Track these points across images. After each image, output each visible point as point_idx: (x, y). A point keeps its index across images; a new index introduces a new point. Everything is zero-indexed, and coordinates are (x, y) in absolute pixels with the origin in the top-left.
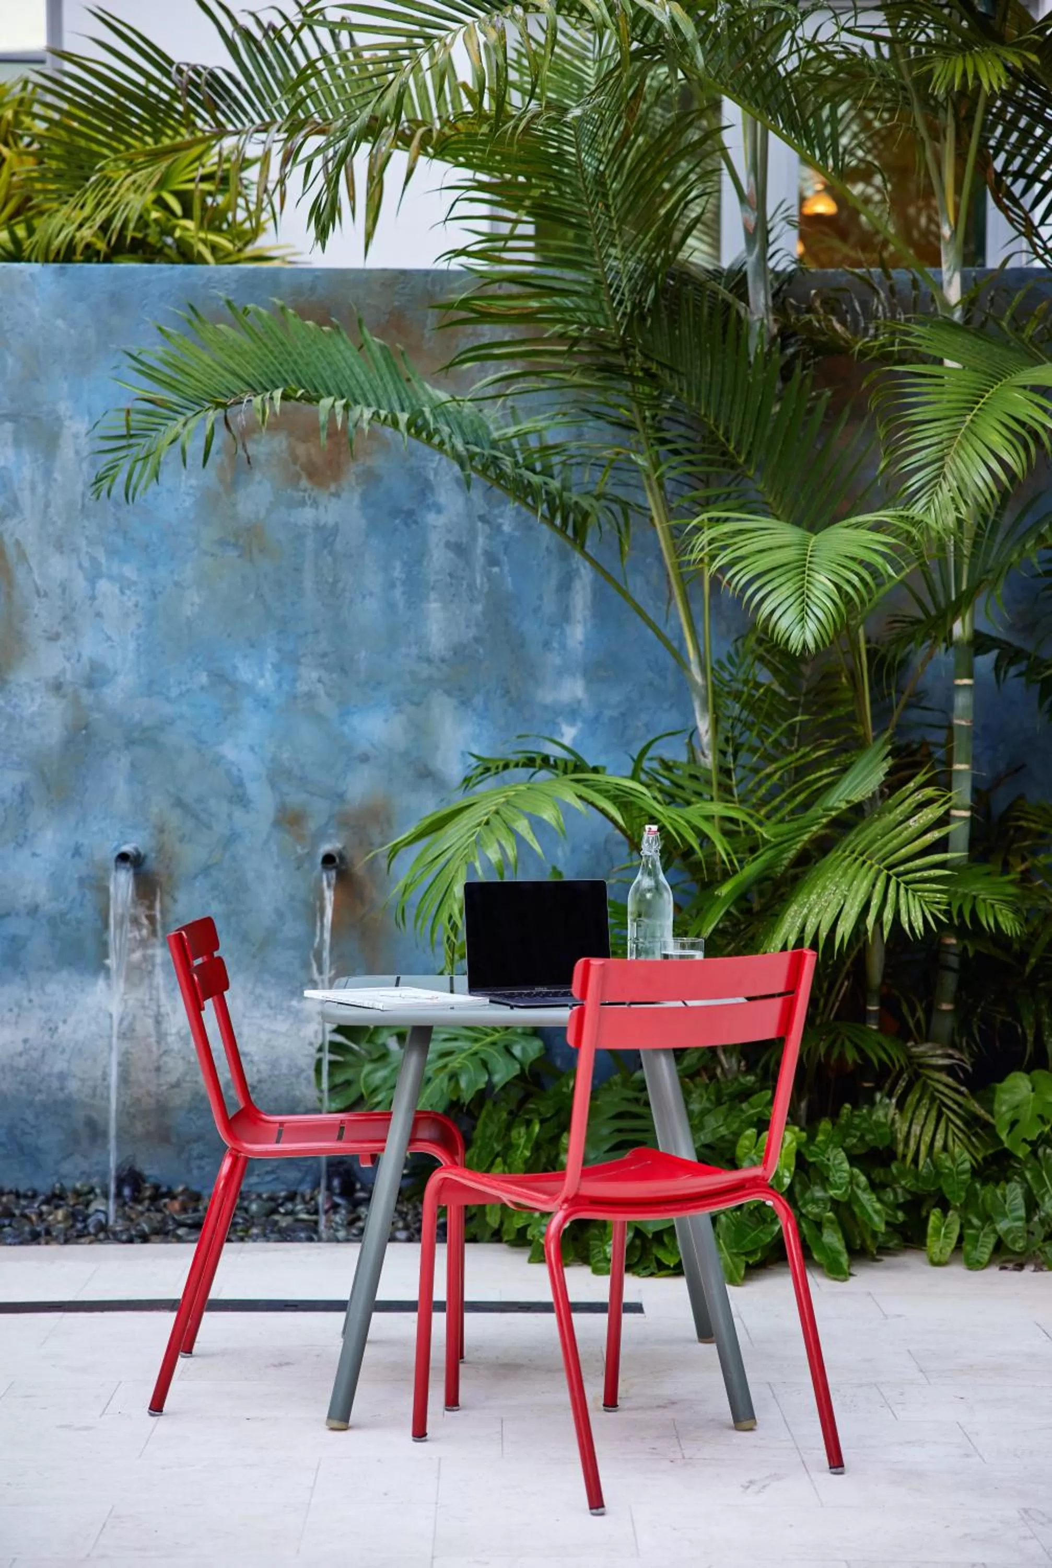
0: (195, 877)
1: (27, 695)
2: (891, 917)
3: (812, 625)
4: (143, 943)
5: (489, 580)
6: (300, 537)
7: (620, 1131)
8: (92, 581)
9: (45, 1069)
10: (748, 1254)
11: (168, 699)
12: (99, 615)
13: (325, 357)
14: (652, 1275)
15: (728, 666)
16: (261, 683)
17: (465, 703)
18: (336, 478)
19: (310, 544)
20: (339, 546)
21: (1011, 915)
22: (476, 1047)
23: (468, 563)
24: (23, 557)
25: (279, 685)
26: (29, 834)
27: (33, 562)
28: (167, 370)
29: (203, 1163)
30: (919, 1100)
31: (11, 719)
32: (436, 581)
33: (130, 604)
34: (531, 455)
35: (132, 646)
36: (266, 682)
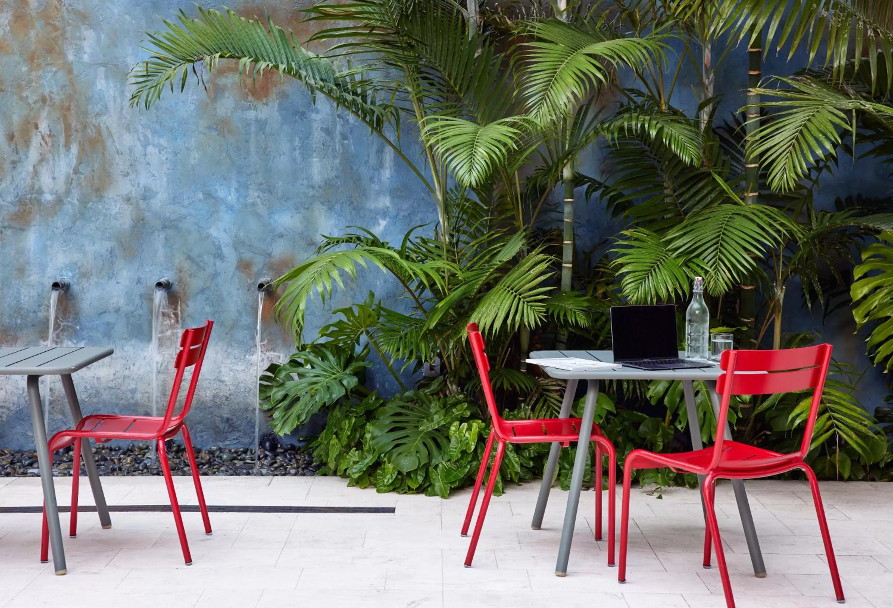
0: (198, 293)
1: (113, 203)
2: (519, 319)
3: (475, 174)
4: (172, 327)
5: (343, 147)
6: (248, 125)
7: (395, 422)
8: (145, 147)
9: (124, 388)
10: (451, 483)
11: (183, 206)
12: (148, 164)
13: (248, 36)
14: (405, 493)
15: (455, 191)
16: (229, 198)
17: (331, 208)
18: (266, 96)
19: (253, 129)
20: (267, 130)
21: (583, 317)
22: (327, 380)
23: (332, 139)
24: (110, 135)
25: (238, 199)
26: (115, 273)
27: (115, 137)
28: (169, 43)
29: (202, 434)
30: (542, 407)
31: (105, 215)
32: (316, 147)
33: (164, 158)
34: (355, 85)
35: (165, 179)
36: (232, 198)
